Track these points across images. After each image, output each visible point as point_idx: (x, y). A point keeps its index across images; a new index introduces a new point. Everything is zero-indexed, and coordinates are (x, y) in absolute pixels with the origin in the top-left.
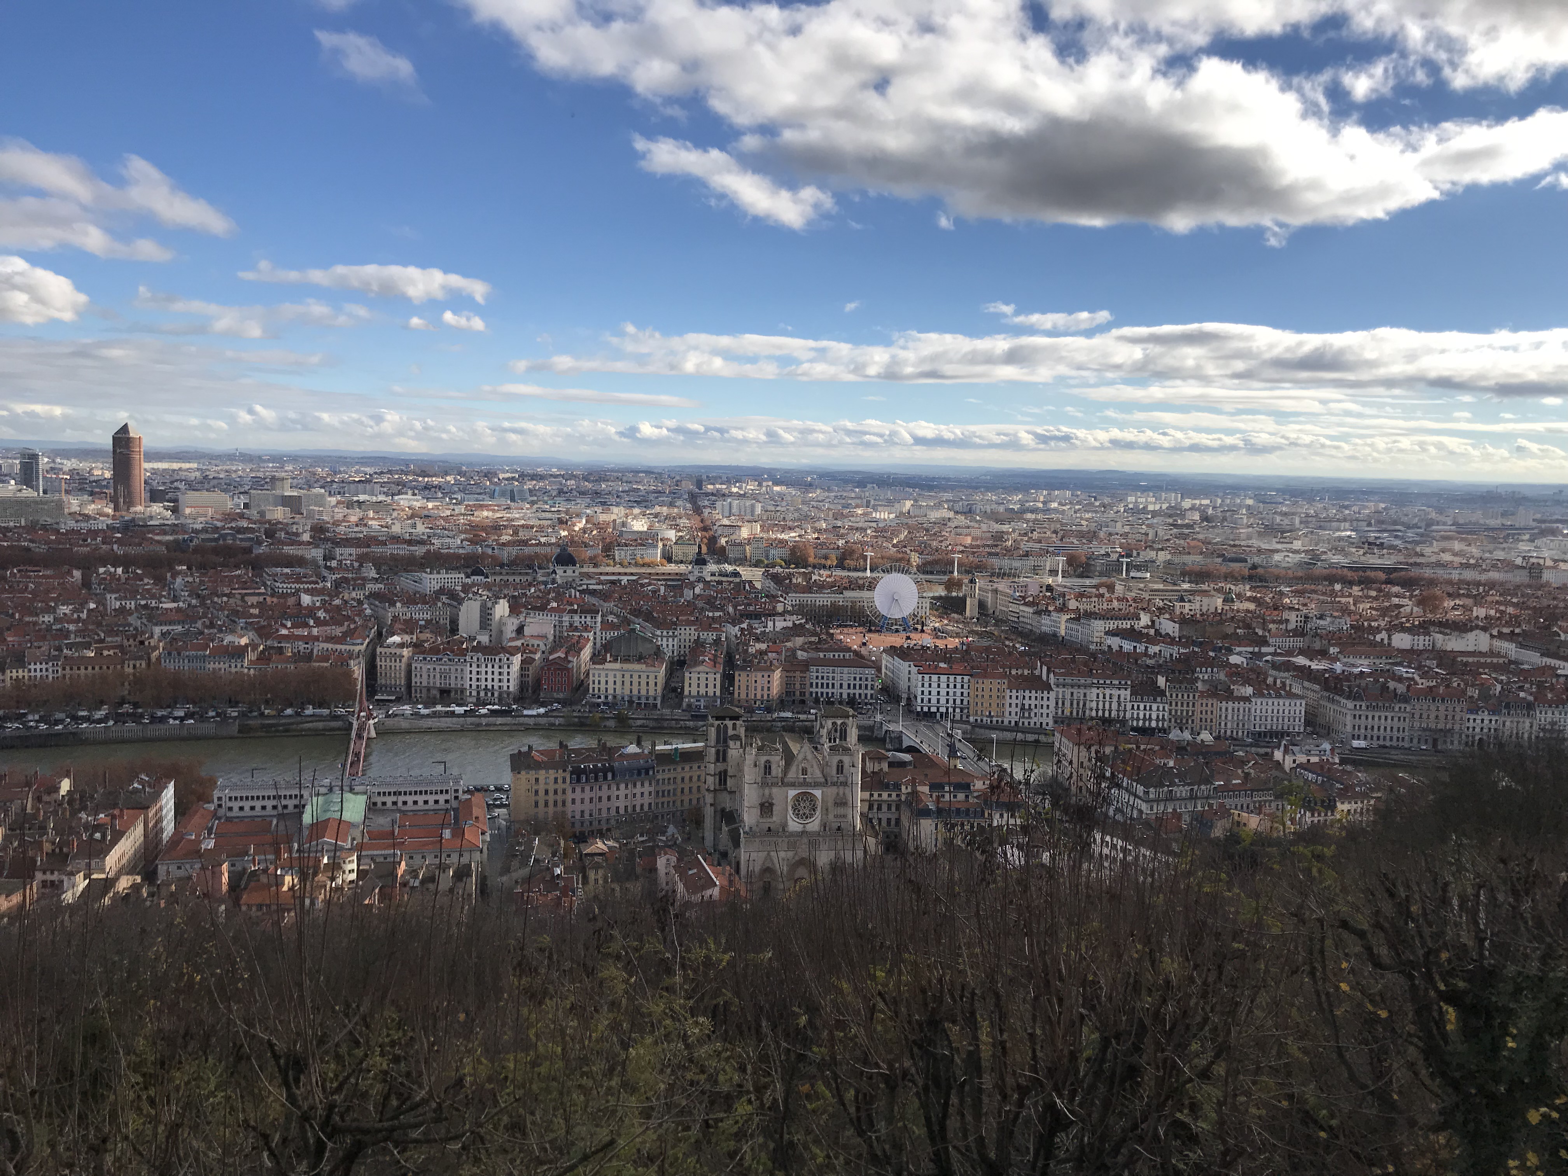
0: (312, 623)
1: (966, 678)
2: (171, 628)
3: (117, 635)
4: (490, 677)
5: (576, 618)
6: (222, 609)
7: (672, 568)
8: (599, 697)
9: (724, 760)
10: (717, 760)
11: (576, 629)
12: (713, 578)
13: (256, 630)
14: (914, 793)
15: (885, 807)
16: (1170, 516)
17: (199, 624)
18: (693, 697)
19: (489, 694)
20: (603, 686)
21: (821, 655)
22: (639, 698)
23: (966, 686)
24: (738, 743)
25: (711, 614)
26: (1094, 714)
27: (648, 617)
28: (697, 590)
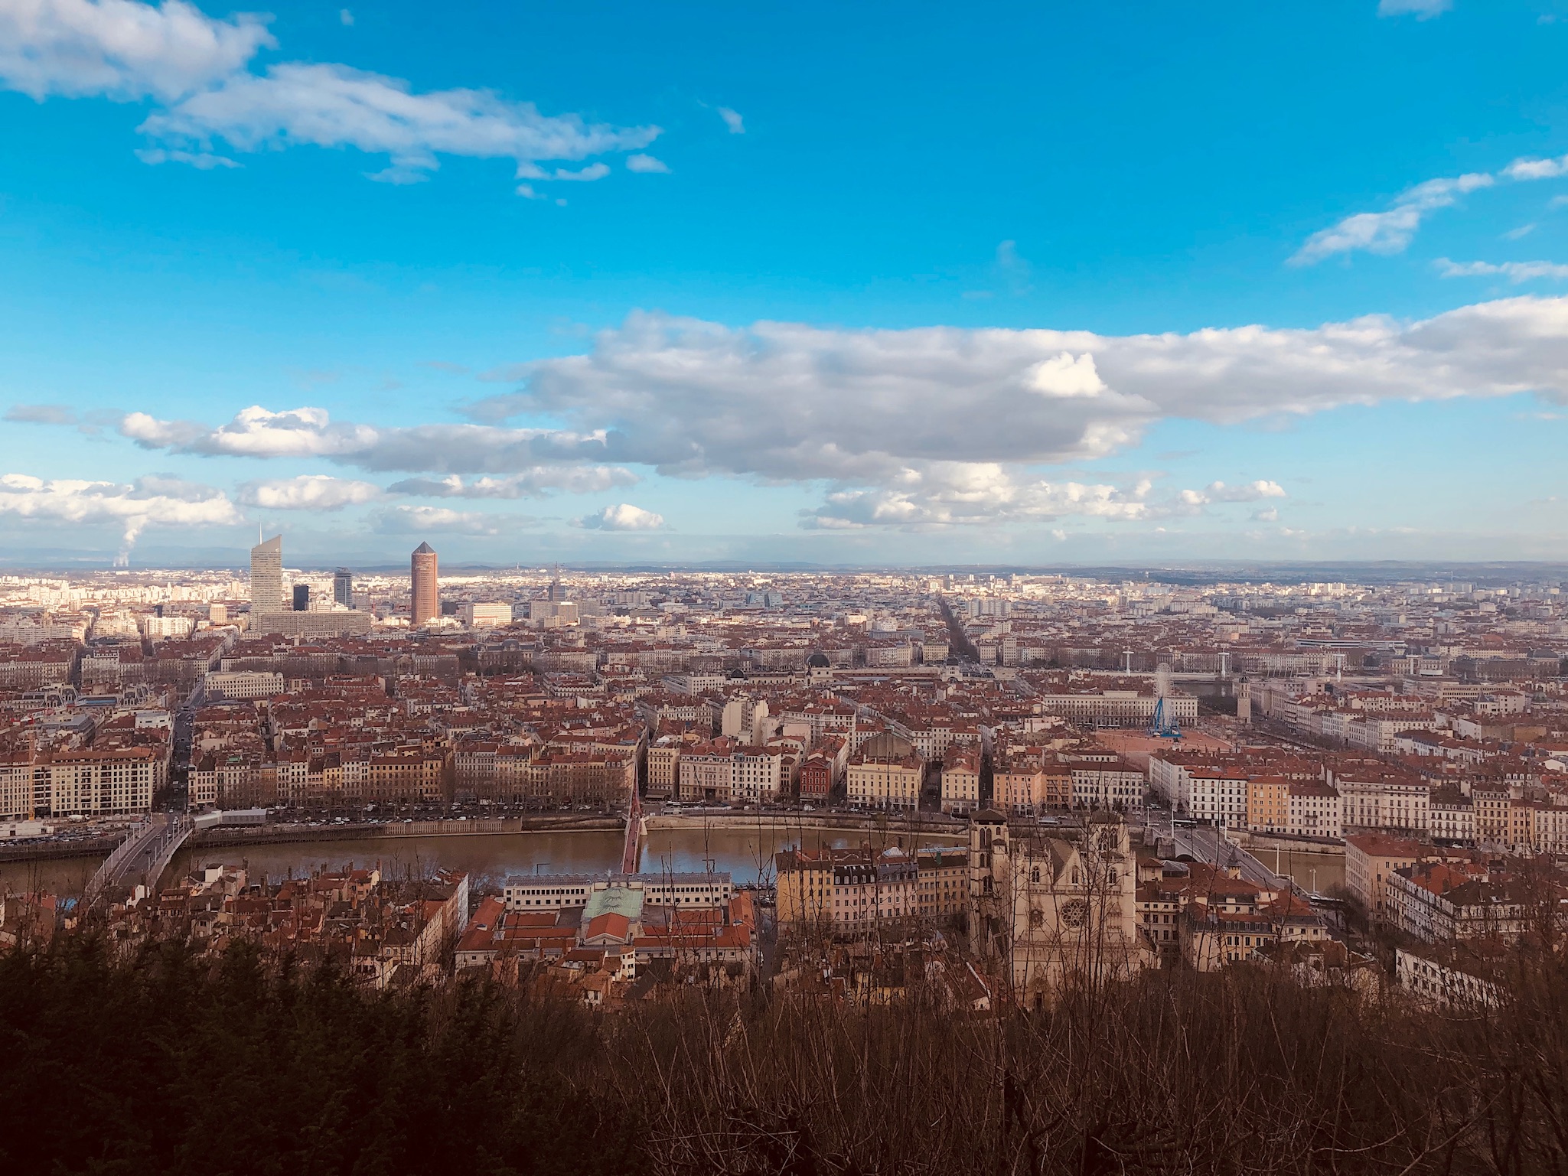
0: (588, 724)
1: (1243, 783)
2: (462, 730)
3: (417, 738)
4: (752, 776)
5: (832, 718)
6: (508, 712)
7: (922, 669)
8: (857, 798)
9: (989, 865)
10: (982, 865)
11: (832, 730)
12: (966, 679)
13: (538, 732)
14: (1193, 905)
15: (1161, 919)
16: (1462, 608)
17: (488, 726)
18: (951, 800)
19: (752, 794)
20: (860, 787)
21: (1084, 758)
22: (896, 800)
23: (1243, 792)
24: (1003, 848)
25: (965, 715)
26: (1388, 823)
27: (902, 718)
28: (951, 691)
